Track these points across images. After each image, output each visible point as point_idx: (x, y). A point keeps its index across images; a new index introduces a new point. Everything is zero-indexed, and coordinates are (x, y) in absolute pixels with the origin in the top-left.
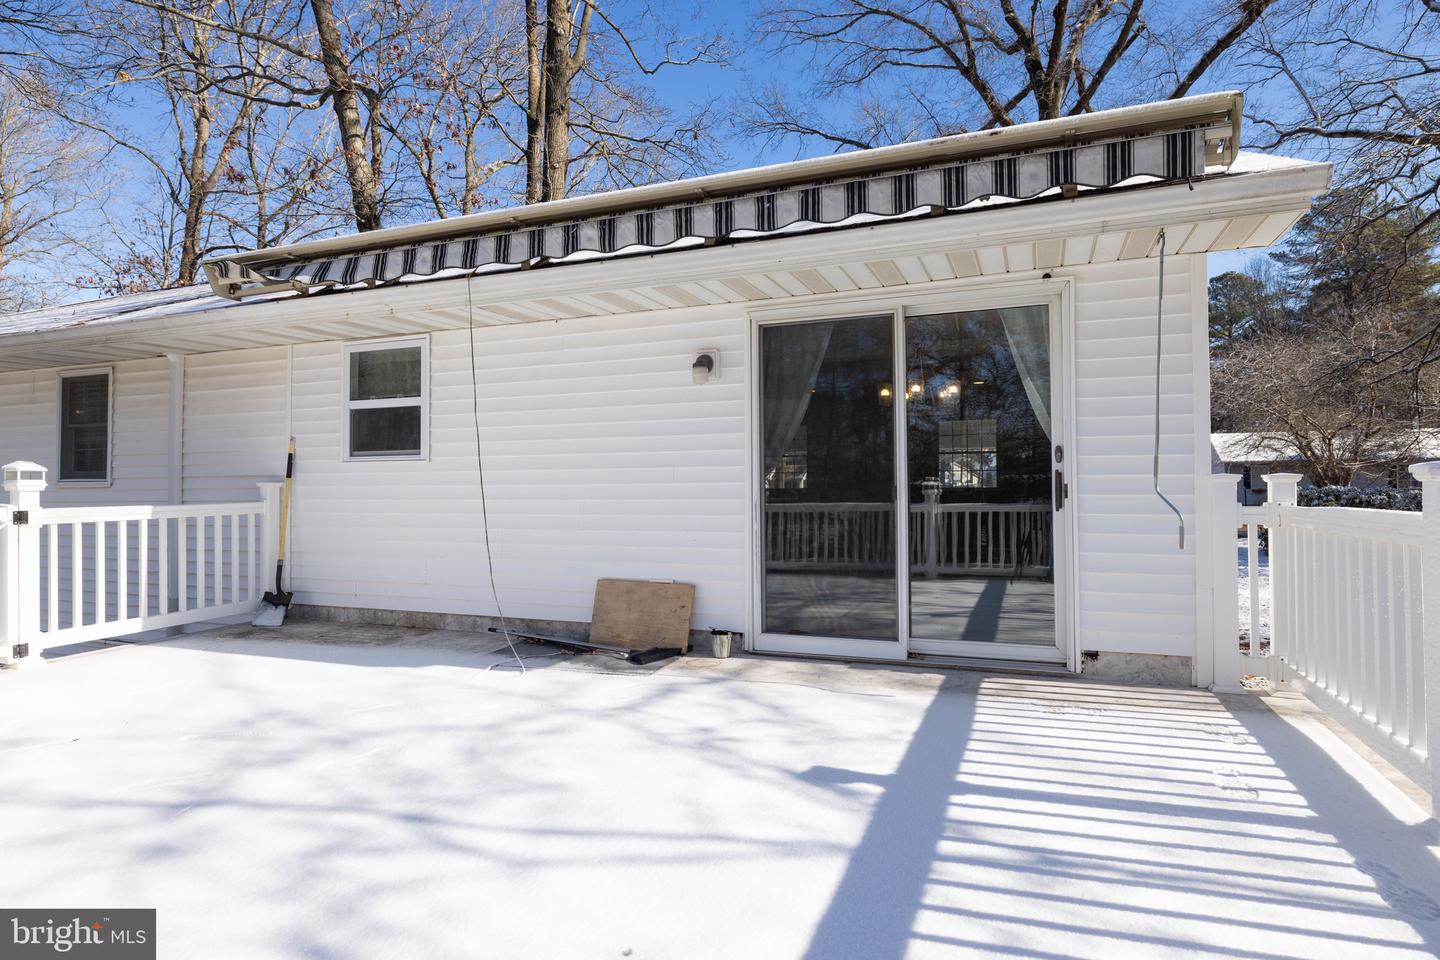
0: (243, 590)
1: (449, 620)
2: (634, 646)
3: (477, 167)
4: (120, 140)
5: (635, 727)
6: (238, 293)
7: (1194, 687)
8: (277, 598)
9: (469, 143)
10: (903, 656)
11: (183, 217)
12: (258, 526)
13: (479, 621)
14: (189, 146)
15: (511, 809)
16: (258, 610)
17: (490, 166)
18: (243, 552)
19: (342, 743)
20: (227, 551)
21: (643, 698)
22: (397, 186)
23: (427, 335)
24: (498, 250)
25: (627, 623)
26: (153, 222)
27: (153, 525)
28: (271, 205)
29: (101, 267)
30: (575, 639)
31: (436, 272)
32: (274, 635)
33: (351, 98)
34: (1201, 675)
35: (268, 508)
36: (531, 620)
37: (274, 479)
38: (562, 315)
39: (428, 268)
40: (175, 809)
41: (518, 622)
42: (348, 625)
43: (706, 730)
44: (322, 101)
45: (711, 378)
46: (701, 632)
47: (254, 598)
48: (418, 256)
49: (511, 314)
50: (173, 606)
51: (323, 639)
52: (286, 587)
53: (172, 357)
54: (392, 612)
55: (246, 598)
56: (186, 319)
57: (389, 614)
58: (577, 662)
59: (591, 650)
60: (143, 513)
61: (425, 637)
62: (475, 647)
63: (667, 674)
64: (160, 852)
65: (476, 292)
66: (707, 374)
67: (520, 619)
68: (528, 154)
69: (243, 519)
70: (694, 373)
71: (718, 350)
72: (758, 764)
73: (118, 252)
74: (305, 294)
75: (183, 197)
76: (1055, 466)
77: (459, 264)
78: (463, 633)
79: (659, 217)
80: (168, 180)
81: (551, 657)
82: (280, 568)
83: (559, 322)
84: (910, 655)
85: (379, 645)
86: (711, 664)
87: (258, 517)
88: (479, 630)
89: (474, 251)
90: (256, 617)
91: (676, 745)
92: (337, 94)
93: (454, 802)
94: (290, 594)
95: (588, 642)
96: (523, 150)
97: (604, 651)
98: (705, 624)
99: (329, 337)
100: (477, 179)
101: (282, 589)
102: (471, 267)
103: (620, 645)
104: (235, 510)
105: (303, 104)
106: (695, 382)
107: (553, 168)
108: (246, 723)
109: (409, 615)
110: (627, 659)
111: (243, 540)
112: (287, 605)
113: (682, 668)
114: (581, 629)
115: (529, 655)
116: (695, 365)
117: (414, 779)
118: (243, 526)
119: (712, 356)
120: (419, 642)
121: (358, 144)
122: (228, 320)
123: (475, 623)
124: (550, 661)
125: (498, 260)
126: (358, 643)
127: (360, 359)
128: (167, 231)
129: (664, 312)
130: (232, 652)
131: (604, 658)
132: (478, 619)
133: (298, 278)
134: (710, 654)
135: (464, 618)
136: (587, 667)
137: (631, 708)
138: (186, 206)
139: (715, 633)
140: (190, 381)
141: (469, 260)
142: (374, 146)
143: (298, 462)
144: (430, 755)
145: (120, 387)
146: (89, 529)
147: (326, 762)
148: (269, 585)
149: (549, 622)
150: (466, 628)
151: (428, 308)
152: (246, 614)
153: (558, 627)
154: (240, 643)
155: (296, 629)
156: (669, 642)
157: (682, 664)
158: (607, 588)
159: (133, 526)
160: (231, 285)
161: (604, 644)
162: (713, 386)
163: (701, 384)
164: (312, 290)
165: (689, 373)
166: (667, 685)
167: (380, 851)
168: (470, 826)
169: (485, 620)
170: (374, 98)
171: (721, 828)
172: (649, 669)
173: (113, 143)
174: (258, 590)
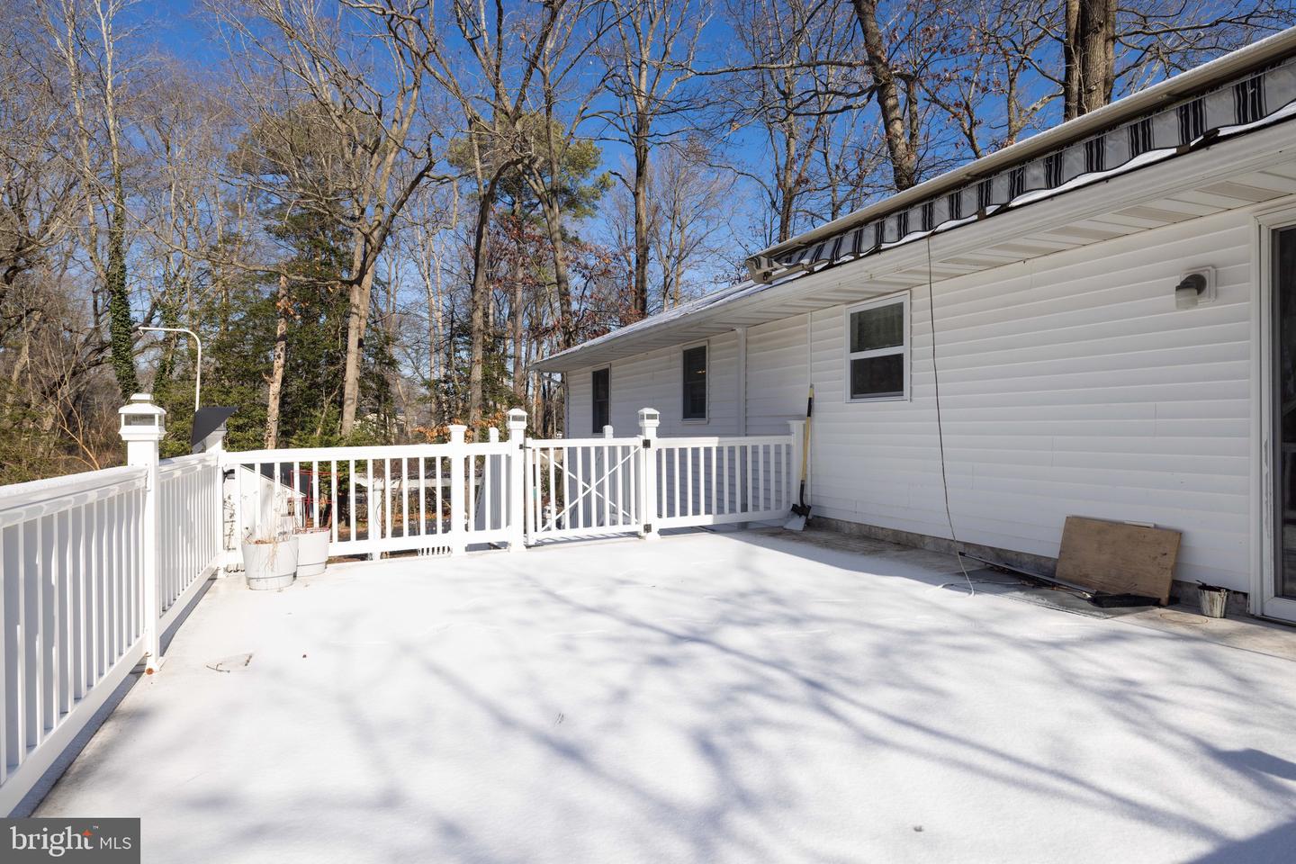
0: (778, 501)
1: (927, 541)
2: (1103, 588)
3: (1020, 110)
4: (740, 171)
5: (1049, 662)
6: (770, 279)
8: (800, 510)
9: (1011, 89)
11: (778, 219)
12: (788, 454)
13: (953, 545)
14: (782, 162)
15: (890, 698)
16: (788, 518)
17: (1034, 105)
18: (778, 472)
19: (795, 621)
20: (767, 472)
21: (1081, 638)
22: (930, 154)
23: (908, 292)
24: (951, 209)
25: (1097, 564)
26: (760, 227)
27: (720, 450)
28: (841, 195)
29: (728, 266)
30: (1043, 574)
31: (901, 239)
32: (794, 537)
33: (891, 88)
35: (795, 440)
36: (1001, 550)
37: (799, 417)
38: (1029, 256)
39: (895, 237)
40: (677, 639)
41: (988, 550)
42: (850, 536)
43: (1131, 683)
44: (869, 98)
45: (1202, 300)
46: (1190, 585)
47: (785, 508)
48: (886, 226)
49: (977, 263)
50: (744, 508)
51: (826, 545)
52: (807, 501)
53: (739, 330)
54: (882, 528)
55: (780, 508)
56: (745, 301)
57: (881, 531)
58: (1033, 594)
59: (1053, 585)
60: (712, 442)
61: (904, 553)
62: (943, 567)
63: (1125, 622)
64: (661, 661)
65: (936, 249)
66: (1196, 297)
68: (1066, 83)
69: (778, 447)
70: (1177, 297)
71: (1214, 267)
72: (1172, 729)
73: (739, 254)
74: (812, 272)
75: (779, 204)
77: (920, 228)
78: (937, 554)
79: (1111, 139)
80: (769, 191)
81: (1008, 586)
82: (802, 487)
83: (1027, 262)
85: (864, 554)
86: (1190, 621)
87: (789, 447)
88: (953, 553)
89: (931, 214)
90: (786, 523)
91: (1084, 689)
92: (880, 90)
93: (849, 681)
94: (810, 507)
95: (1053, 577)
96: (1060, 82)
97: (1068, 589)
98: (1192, 576)
99: (836, 303)
100: (1020, 122)
101: (805, 502)
102: (930, 230)
103: (1088, 585)
104: (772, 441)
105: (855, 106)
106: (1179, 306)
107: (1090, 91)
108: (742, 595)
109: (896, 533)
110: (1089, 600)
111: (778, 463)
112: (807, 515)
113: (1150, 619)
114: (1050, 564)
115: (988, 581)
116: (1178, 288)
117: (829, 658)
118: (778, 453)
119: (1205, 275)
120: (897, 556)
121: (898, 126)
122: (763, 300)
123: (949, 546)
124: (1006, 589)
125: (952, 218)
126: (849, 550)
127: (859, 318)
128: (768, 231)
129: (1142, 234)
130: (762, 546)
131: (1064, 595)
132: (953, 543)
133: (802, 261)
134: (1198, 610)
135: (940, 541)
136: (1040, 601)
137: (1057, 645)
138: (781, 209)
139: (1205, 587)
140: (750, 347)
141: (928, 223)
142: (912, 121)
143: (816, 404)
144: (851, 643)
145: (713, 354)
146: (683, 452)
147: (779, 633)
148: (795, 500)
149: (1018, 554)
151: (899, 269)
152: (780, 519)
153: (1026, 559)
154: (771, 540)
155: (812, 534)
156: (1142, 588)
157: (1154, 616)
158: (1077, 527)
159: (708, 450)
160: (765, 273)
161: (1071, 582)
162: (1205, 308)
163: (1187, 308)
164: (816, 269)
165: (1172, 297)
166: (1114, 631)
167: (779, 699)
168: (852, 702)
169: (958, 545)
170: (909, 79)
171: (1081, 773)
172: (1109, 613)
173: (736, 174)
174: (788, 502)
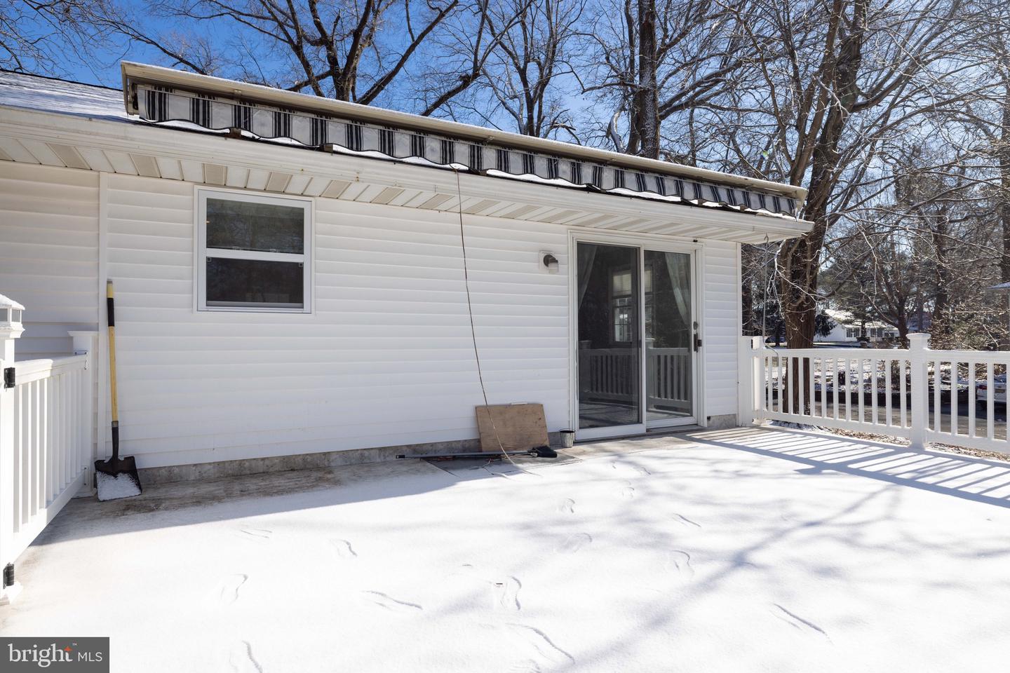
1: (333, 457)
7: (738, 426)
8: (115, 465)
10: (644, 431)
13: (366, 453)
34: (740, 421)
35: (91, 362)
36: (417, 445)
37: (93, 327)
46: (554, 433)
52: (126, 450)
54: (263, 459)
57: (262, 463)
67: (407, 446)
76: (693, 332)
82: (115, 431)
83: (441, 213)
84: (648, 430)
94: (132, 459)
95: (483, 452)
101: (121, 453)
109: (285, 459)
112: (131, 472)
129: (520, 221)
132: (365, 451)
135: (350, 453)
139: (564, 432)
143: (122, 309)
149: (432, 445)
150: (353, 461)
153: (441, 447)
158: (483, 413)
162: (550, 275)
163: (543, 273)
165: (537, 265)
169: (372, 452)
